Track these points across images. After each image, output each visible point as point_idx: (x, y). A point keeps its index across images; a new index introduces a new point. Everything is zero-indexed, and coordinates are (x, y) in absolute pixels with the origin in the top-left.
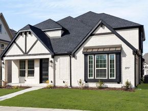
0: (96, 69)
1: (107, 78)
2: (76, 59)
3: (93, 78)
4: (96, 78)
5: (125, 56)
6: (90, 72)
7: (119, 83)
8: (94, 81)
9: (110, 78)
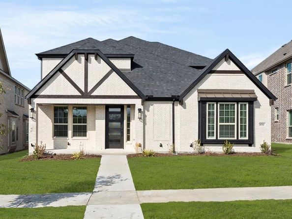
0: (219, 124)
1: (236, 138)
2: (185, 108)
3: (214, 138)
4: (219, 138)
5: (259, 106)
6: (209, 129)
7: (250, 145)
8: (216, 142)
9: (239, 139)
